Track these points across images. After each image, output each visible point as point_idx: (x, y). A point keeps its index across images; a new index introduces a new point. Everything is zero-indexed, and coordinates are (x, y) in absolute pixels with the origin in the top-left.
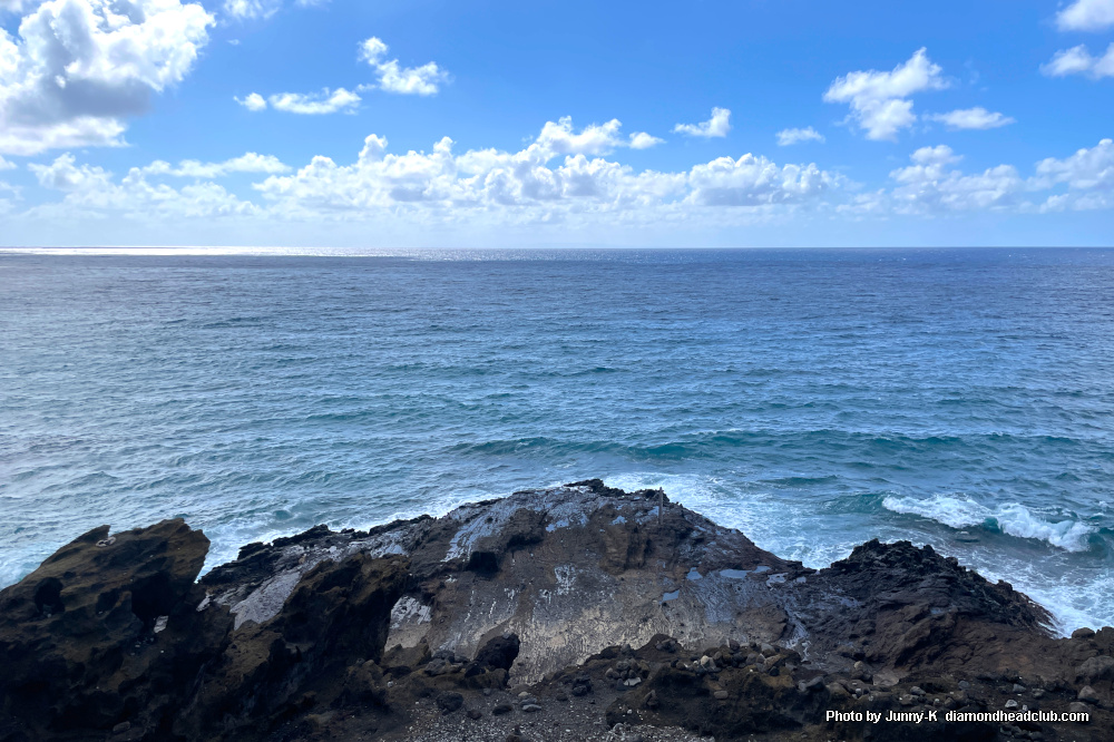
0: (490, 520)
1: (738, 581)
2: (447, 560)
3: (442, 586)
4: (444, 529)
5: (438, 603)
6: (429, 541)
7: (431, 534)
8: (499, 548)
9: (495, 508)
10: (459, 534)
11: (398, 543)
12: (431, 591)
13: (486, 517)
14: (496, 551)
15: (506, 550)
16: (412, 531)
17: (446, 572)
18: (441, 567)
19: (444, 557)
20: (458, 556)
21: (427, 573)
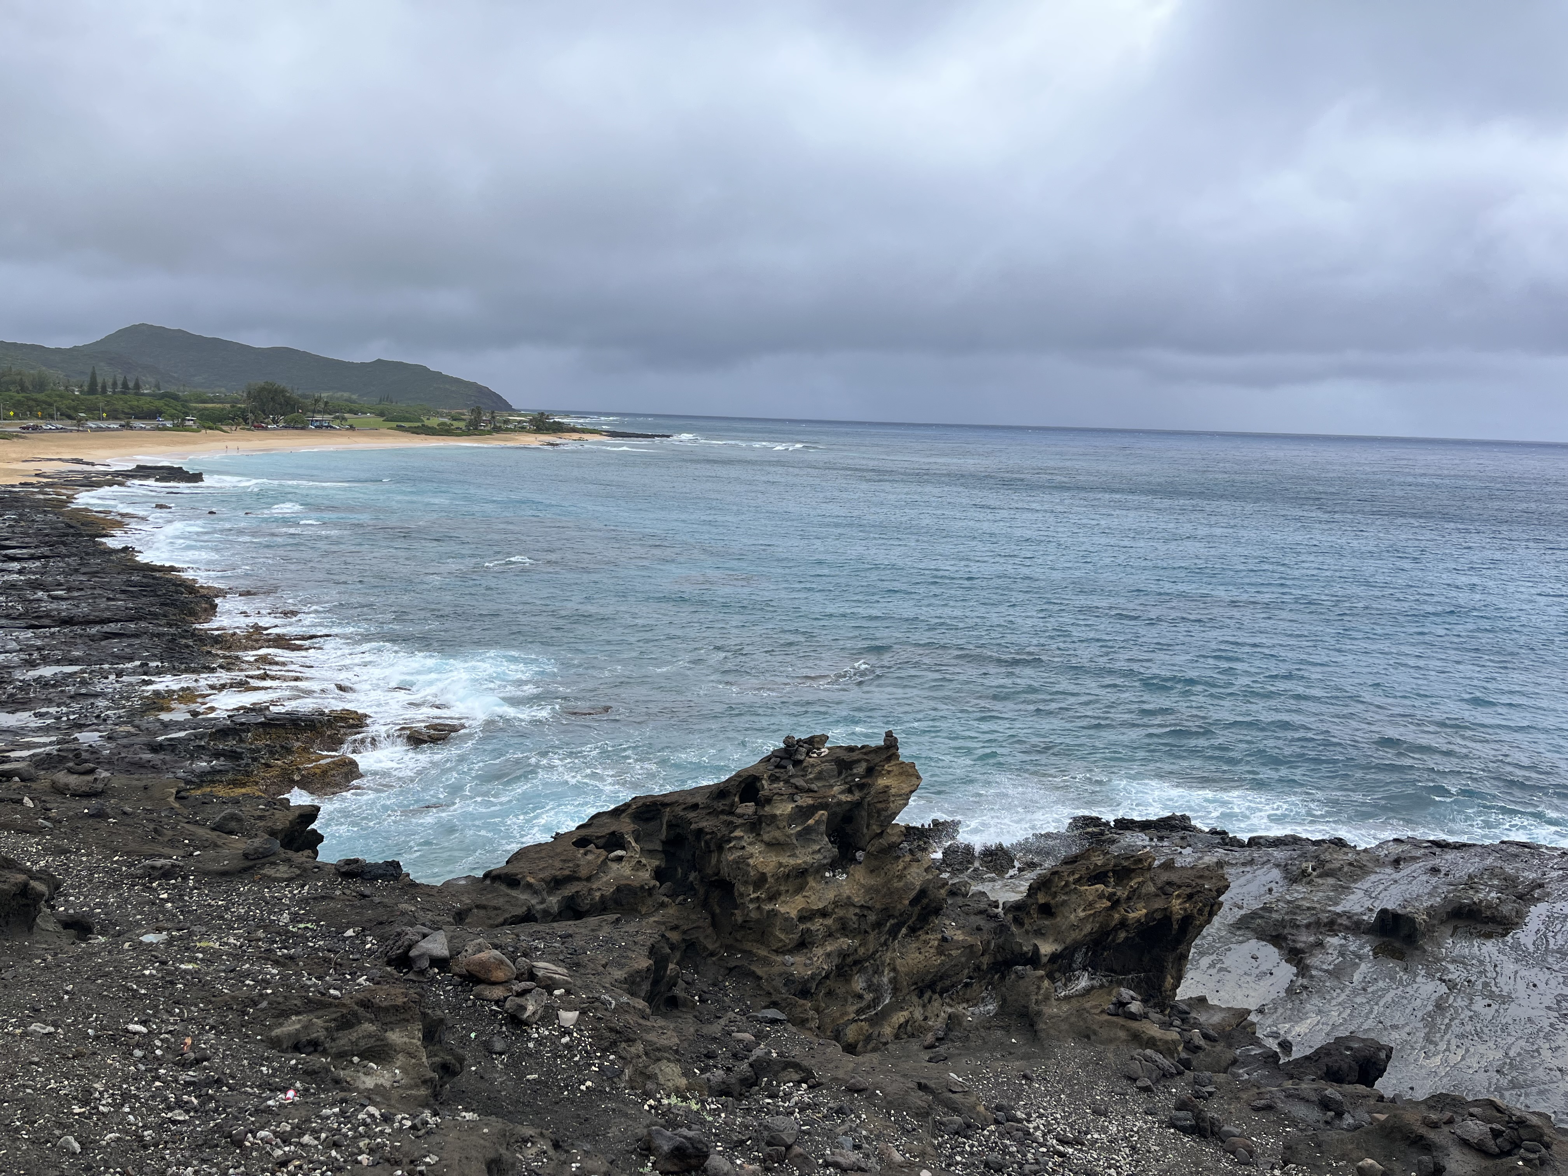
0: (1435, 870)
2: (1339, 909)
3: (1320, 944)
4: (1351, 864)
5: (1307, 968)
6: (1319, 876)
7: (1328, 866)
8: (1428, 914)
9: (1450, 856)
10: (1373, 878)
11: (1277, 866)
12: (1299, 945)
13: (1430, 864)
14: (1421, 918)
15: (1442, 922)
16: (1303, 855)
17: (1332, 926)
18: (1324, 917)
19: (1336, 904)
20: (1357, 909)
21: (1303, 919)
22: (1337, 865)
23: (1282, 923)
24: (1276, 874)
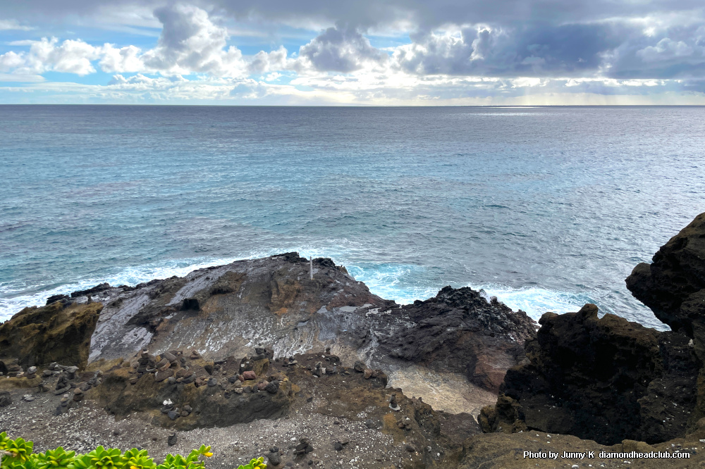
0: (208, 279)
1: (349, 313)
2: (169, 304)
3: (162, 321)
4: (175, 285)
5: (158, 331)
6: (162, 293)
7: (166, 288)
9: (214, 272)
10: (184, 288)
11: (146, 294)
12: (155, 324)
14: (200, 298)
15: (207, 298)
17: (167, 312)
18: (164, 309)
19: (169, 302)
20: (178, 302)
21: (155, 313)
22: (169, 286)
23: (147, 317)
24: (146, 297)
